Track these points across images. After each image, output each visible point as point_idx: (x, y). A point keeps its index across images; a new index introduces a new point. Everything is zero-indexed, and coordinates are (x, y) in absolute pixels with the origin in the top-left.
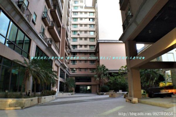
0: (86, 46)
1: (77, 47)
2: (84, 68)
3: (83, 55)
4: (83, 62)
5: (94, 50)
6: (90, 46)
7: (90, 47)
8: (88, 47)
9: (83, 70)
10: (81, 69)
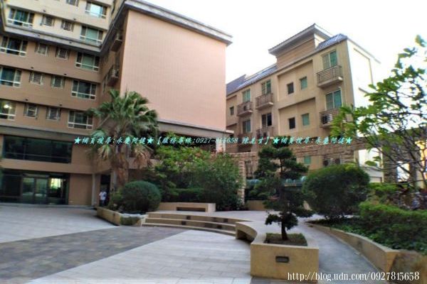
0: (68, 23)
1: (31, 21)
2: (47, 107)
3: (52, 54)
4: (48, 80)
5: (98, 44)
6: (85, 27)
7: (83, 33)
8: (78, 29)
9: (42, 112)
10: (33, 105)
